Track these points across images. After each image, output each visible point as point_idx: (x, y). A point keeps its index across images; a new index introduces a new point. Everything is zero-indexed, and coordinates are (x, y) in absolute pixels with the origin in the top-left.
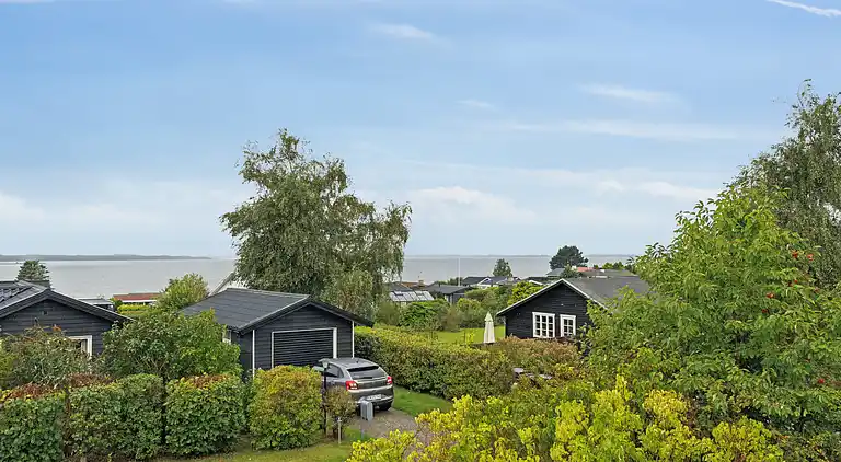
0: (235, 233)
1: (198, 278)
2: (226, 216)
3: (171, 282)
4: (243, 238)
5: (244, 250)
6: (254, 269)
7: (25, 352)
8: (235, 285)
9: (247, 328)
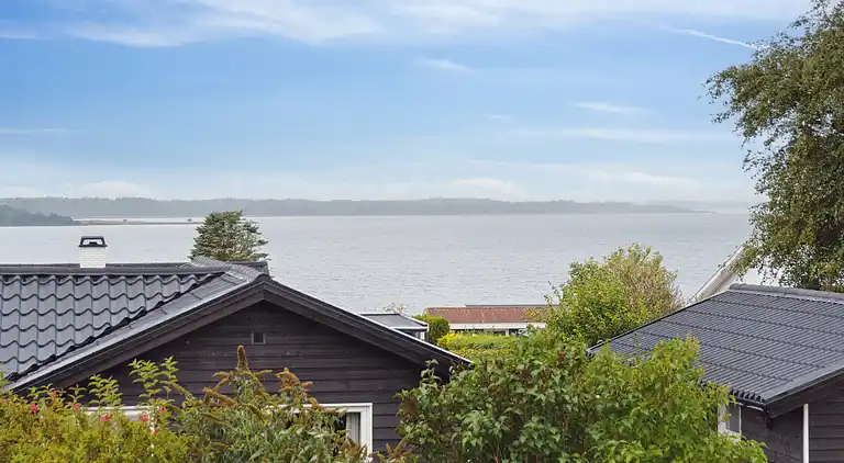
0: (751, 124)
1: (650, 258)
2: (725, 76)
3: (576, 269)
4: (776, 140)
5: (780, 175)
6: (808, 231)
7: (216, 433)
8: (753, 278)
9: (785, 399)
